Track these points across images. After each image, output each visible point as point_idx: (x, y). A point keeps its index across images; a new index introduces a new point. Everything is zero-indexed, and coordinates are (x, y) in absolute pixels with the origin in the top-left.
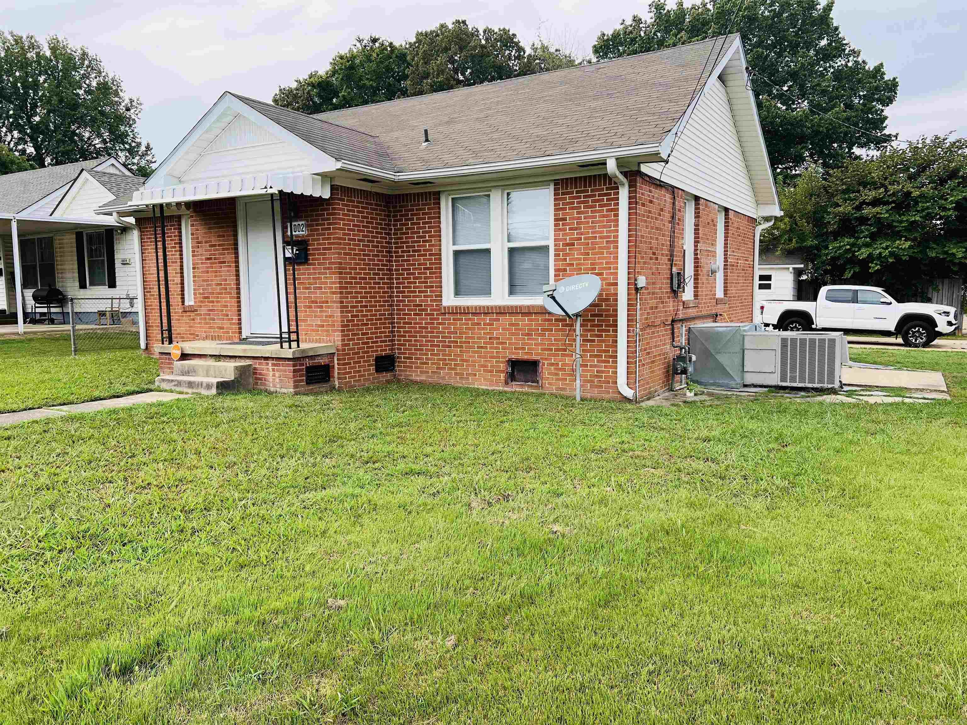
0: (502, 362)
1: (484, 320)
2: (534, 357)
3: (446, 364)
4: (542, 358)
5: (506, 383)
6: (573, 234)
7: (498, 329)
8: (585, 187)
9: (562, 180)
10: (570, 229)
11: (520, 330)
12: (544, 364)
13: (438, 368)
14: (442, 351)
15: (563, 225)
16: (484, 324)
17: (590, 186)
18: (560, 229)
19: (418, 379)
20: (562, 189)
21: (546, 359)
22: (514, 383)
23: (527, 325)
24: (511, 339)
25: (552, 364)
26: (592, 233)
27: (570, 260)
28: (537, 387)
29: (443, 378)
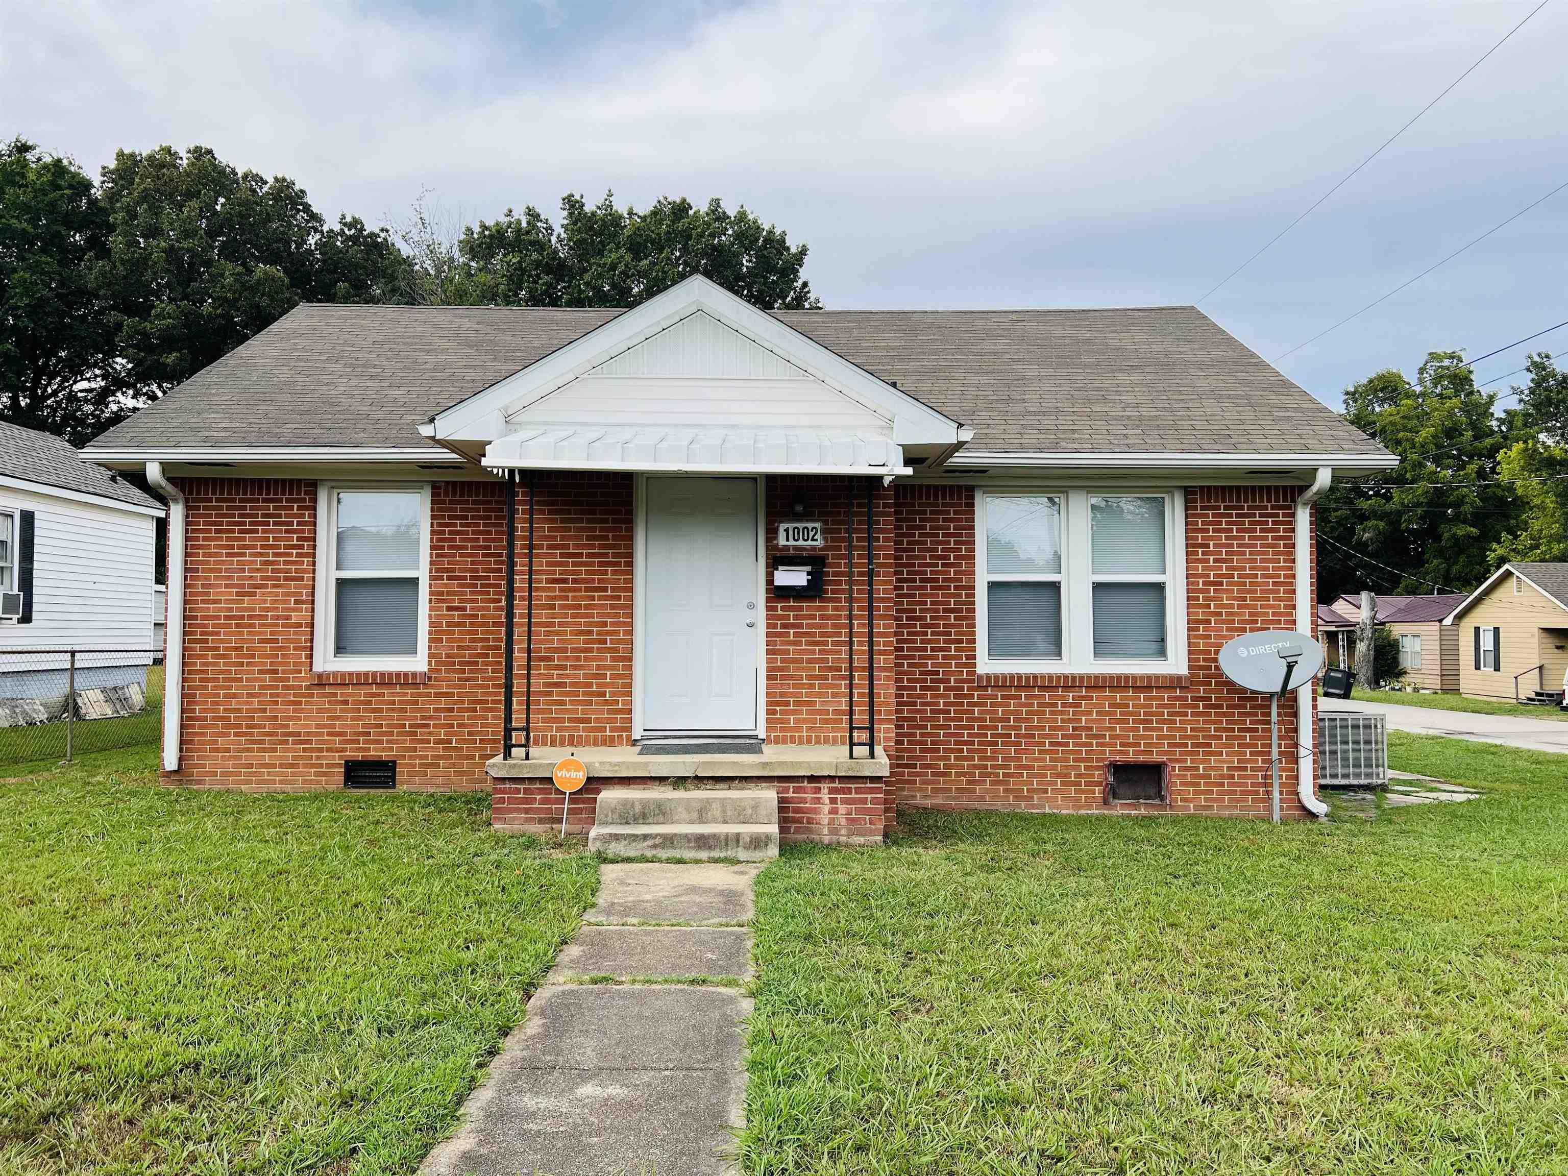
0: (1097, 768)
1: (1062, 697)
2: (1156, 758)
3: (988, 775)
4: (1169, 760)
5: (1105, 802)
6: (1221, 568)
7: (1090, 713)
8: (1238, 500)
9: (1202, 487)
10: (1215, 561)
11: (1131, 714)
12: (1174, 769)
13: (969, 782)
14: (977, 751)
15: (1203, 553)
16: (1063, 705)
17: (1246, 501)
18: (1198, 559)
19: (928, 803)
20: (1202, 500)
21: (1177, 761)
22: (1117, 802)
23: (1144, 706)
24: (1114, 729)
25: (1187, 769)
26: (1251, 569)
27: (1216, 606)
28: (1163, 807)
29: (982, 798)
